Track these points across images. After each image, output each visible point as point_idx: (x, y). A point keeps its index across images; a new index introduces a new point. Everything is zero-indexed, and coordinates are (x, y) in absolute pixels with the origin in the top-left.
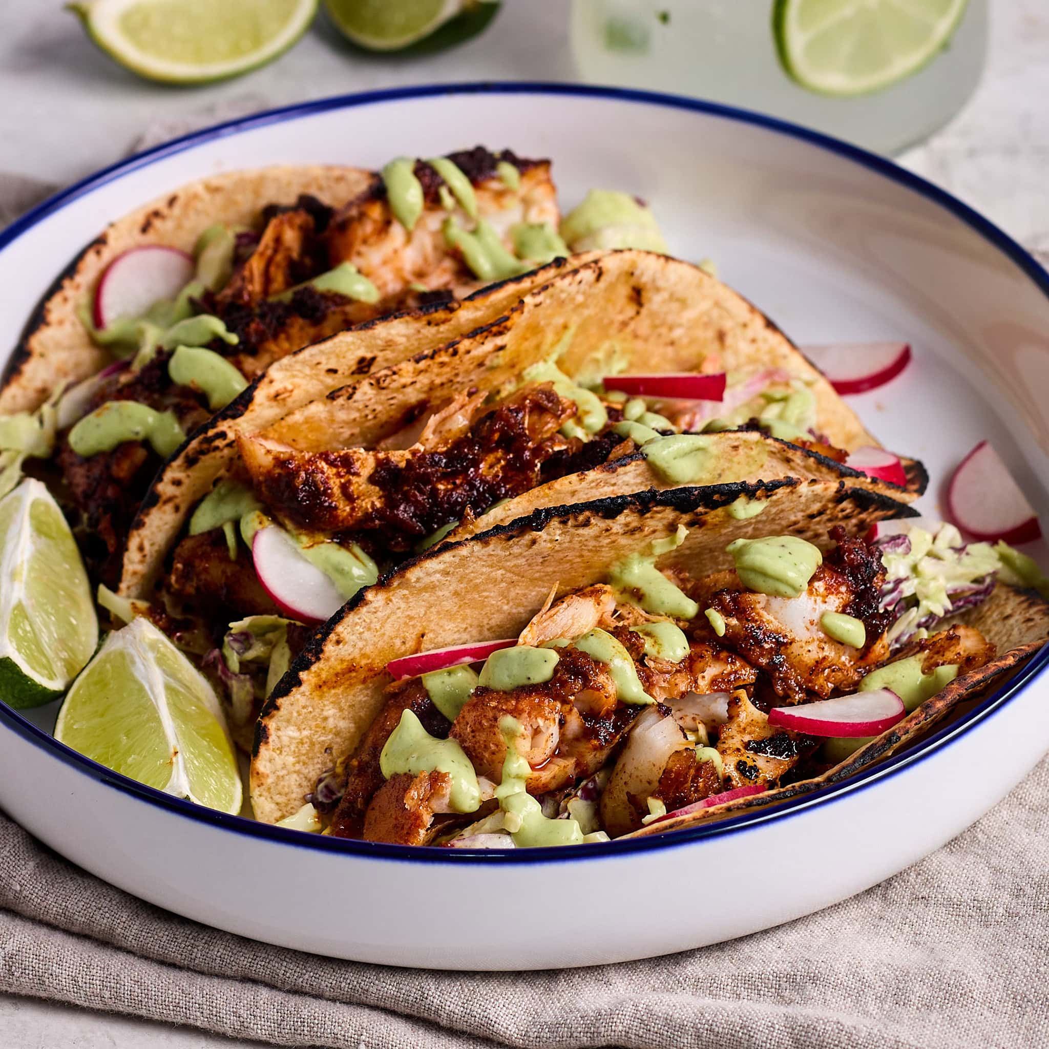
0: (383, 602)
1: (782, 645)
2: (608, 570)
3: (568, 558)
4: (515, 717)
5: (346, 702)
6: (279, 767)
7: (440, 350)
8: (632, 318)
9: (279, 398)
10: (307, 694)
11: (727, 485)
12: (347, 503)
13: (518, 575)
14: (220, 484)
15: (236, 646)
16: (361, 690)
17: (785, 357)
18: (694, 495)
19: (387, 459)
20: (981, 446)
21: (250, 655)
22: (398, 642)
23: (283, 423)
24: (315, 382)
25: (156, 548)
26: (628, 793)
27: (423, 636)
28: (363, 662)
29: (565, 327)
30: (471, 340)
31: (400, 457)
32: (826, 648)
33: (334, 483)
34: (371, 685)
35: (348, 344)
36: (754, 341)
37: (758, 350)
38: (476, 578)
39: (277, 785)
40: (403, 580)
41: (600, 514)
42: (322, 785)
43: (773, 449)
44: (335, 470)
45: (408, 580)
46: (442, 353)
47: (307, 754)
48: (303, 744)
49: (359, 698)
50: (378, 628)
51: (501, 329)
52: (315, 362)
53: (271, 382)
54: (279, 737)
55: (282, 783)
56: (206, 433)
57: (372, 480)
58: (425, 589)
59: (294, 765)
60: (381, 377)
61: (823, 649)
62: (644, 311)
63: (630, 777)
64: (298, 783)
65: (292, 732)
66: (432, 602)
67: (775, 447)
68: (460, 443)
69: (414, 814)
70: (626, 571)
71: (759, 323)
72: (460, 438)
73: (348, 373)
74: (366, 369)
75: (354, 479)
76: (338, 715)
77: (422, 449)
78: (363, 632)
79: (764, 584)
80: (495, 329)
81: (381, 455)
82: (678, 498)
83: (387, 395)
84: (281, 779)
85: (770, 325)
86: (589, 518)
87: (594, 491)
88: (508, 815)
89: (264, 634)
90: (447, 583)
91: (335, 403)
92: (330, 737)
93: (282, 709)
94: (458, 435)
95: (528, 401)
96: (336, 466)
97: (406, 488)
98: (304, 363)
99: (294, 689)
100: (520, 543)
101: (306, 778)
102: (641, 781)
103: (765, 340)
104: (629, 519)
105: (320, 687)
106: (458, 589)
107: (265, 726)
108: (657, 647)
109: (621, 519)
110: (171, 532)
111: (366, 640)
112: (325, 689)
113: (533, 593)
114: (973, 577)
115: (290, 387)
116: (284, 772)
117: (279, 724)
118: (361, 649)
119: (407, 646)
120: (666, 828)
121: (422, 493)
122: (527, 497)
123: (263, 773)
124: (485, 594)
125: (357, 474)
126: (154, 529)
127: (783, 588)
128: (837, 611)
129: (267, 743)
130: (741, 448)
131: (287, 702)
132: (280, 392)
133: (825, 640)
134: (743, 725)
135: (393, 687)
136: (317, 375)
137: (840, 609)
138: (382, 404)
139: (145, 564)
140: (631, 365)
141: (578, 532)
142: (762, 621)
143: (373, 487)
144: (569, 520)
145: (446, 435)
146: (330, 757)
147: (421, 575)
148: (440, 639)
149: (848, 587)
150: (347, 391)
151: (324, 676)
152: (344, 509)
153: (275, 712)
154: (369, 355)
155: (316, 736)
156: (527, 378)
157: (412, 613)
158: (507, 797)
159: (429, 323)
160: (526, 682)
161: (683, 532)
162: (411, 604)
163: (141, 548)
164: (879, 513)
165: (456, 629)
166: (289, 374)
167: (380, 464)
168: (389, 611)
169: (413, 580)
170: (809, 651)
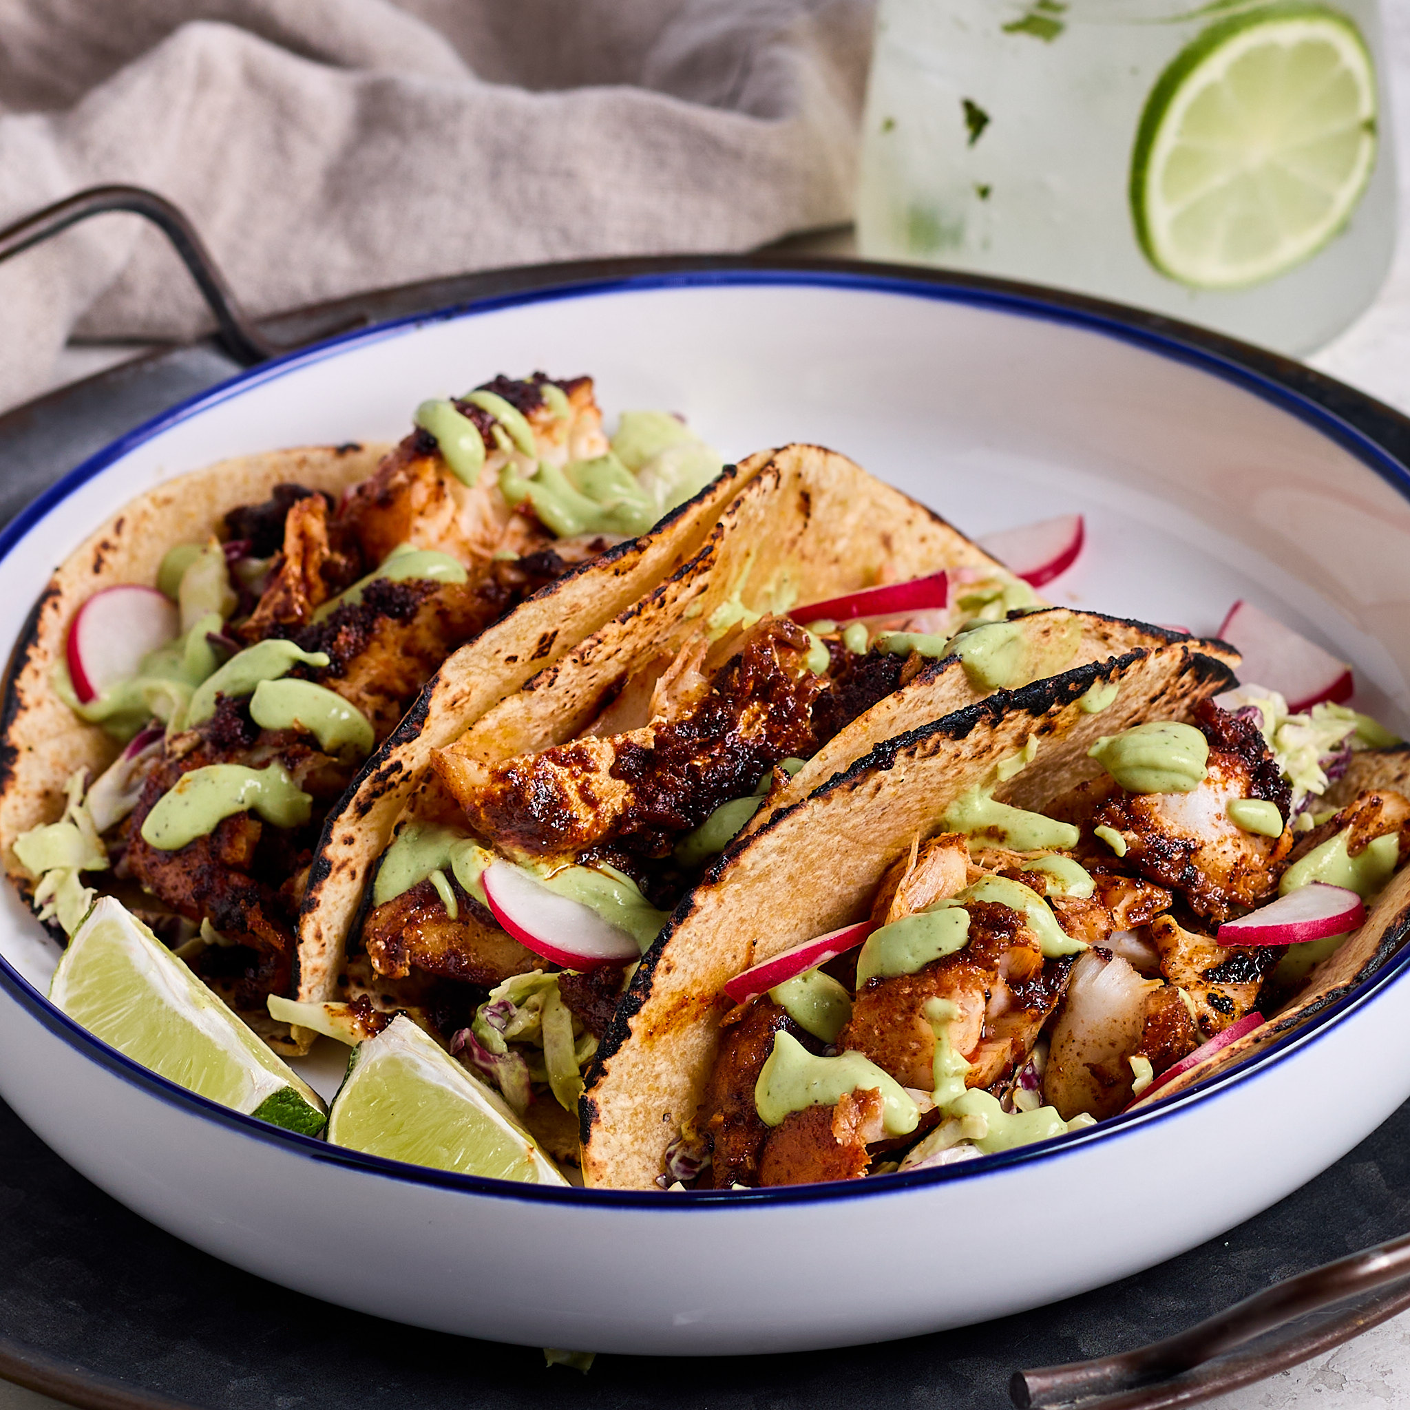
0: (715, 905)
1: (1190, 851)
2: (943, 816)
3: (908, 805)
4: (943, 998)
5: (677, 1050)
6: (616, 1150)
7: (646, 602)
8: (801, 534)
9: (456, 705)
10: (637, 1047)
11: (1080, 669)
12: (589, 809)
13: (853, 840)
14: (403, 831)
15: (496, 1021)
16: (693, 1030)
17: (961, 553)
18: (1049, 688)
19: (628, 743)
20: (1236, 607)
21: (516, 1028)
22: (729, 957)
23: (473, 734)
24: (492, 677)
25: (334, 932)
26: (1087, 1065)
27: (754, 944)
28: (695, 991)
29: (748, 555)
30: (677, 584)
31: (643, 736)
32: (1242, 845)
33: (570, 787)
34: (702, 1021)
35: (530, 619)
36: (923, 540)
37: (930, 550)
38: (812, 851)
39: (618, 1174)
40: (737, 869)
41: (951, 735)
42: (674, 1162)
43: (1088, 627)
44: (567, 770)
45: (743, 867)
46: (649, 605)
47: (644, 1126)
48: (636, 1114)
49: (691, 1043)
50: (710, 941)
51: (706, 564)
52: (494, 650)
53: (447, 686)
54: (609, 1112)
55: (624, 1170)
56: (378, 768)
57: (615, 773)
58: (759, 878)
59: (632, 1144)
60: (585, 650)
61: (1239, 846)
62: (811, 523)
63: (1084, 1044)
64: (641, 1166)
65: (622, 1102)
66: (765, 895)
67: (1089, 623)
68: (706, 705)
69: (850, 1148)
70: (966, 811)
71: (923, 518)
72: (703, 698)
73: (527, 658)
74: (546, 650)
75: (593, 776)
76: (670, 1068)
77: (665, 720)
78: (694, 951)
79: (1156, 780)
80: (700, 565)
81: (619, 739)
82: (1033, 695)
83: (589, 672)
84: (621, 1165)
85: (935, 517)
86: (939, 742)
87: (911, 714)
88: (965, 1120)
89: (524, 999)
90: (783, 864)
91: (534, 694)
92: (665, 1099)
93: (610, 1073)
94: (700, 695)
95: (770, 636)
96: (567, 766)
97: (659, 774)
98: (481, 654)
99: (623, 1043)
100: (863, 792)
101: (649, 1157)
102: (1100, 1046)
103: (935, 537)
104: (979, 736)
105: (651, 1034)
106: (793, 871)
107: (592, 1100)
108: (1059, 884)
109: (972, 737)
110: (349, 907)
111: (697, 961)
112: (655, 1036)
113: (865, 864)
114: (1330, 744)
115: (467, 689)
116: (623, 1156)
117: (607, 1094)
118: (692, 974)
119: (739, 960)
120: (1193, 1078)
121: (679, 775)
122: (843, 737)
123: (600, 1163)
124: (818, 873)
125: (595, 770)
126: (331, 908)
127: (1182, 780)
128: (1241, 798)
129: (598, 1122)
130: (1052, 632)
131: (616, 1063)
132: (458, 697)
133: (1239, 835)
134: (1187, 956)
135: (735, 1016)
136: (494, 668)
137: (1244, 796)
138: (581, 686)
139: (325, 956)
140: (800, 595)
141: (924, 765)
142: (1163, 829)
143: (617, 782)
144: (916, 749)
145: (684, 698)
146: (671, 1125)
147: (758, 858)
148: (771, 945)
149: (1243, 766)
150: (547, 676)
151: (654, 1018)
152: (585, 819)
153: (602, 1079)
154: (551, 630)
155: (650, 1102)
156: (714, 625)
157: (744, 914)
158: (956, 1100)
159: (617, 573)
160: (938, 955)
161: (1034, 742)
162: (743, 902)
163: (319, 936)
164: (1212, 686)
165: (787, 928)
166: (464, 672)
167: (620, 751)
168: (720, 917)
169: (749, 866)
170: (1224, 852)
